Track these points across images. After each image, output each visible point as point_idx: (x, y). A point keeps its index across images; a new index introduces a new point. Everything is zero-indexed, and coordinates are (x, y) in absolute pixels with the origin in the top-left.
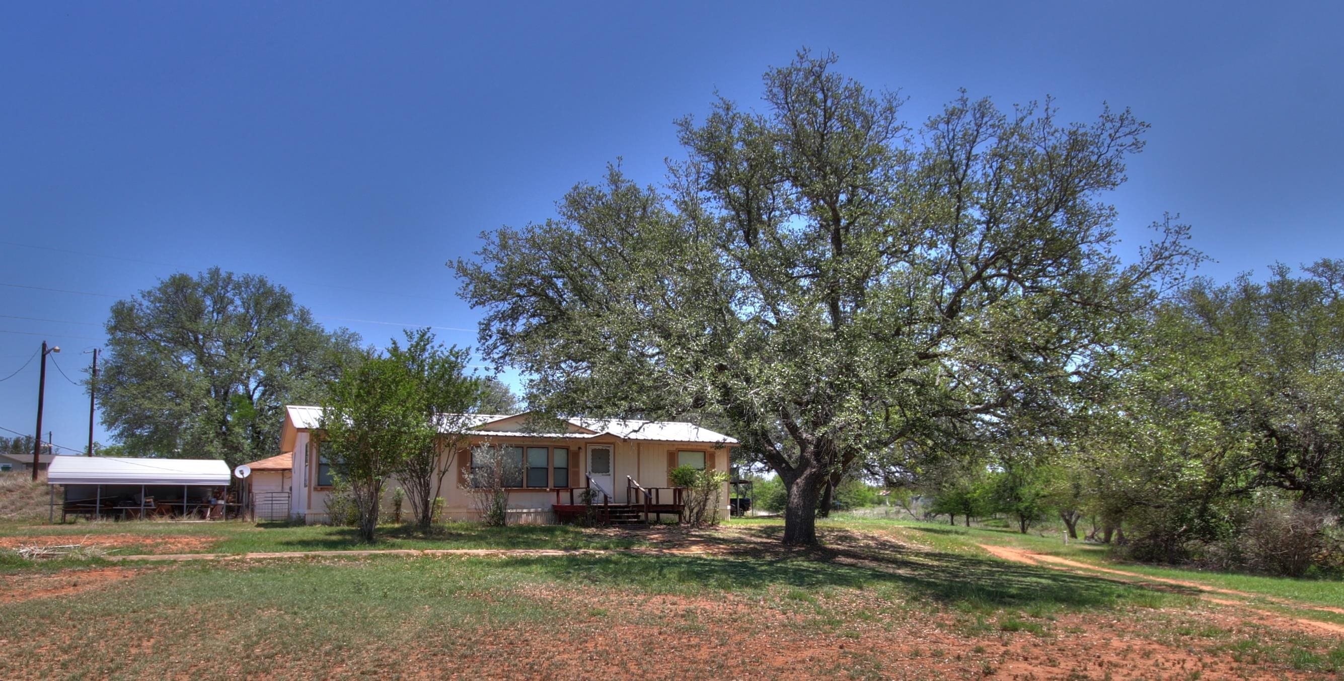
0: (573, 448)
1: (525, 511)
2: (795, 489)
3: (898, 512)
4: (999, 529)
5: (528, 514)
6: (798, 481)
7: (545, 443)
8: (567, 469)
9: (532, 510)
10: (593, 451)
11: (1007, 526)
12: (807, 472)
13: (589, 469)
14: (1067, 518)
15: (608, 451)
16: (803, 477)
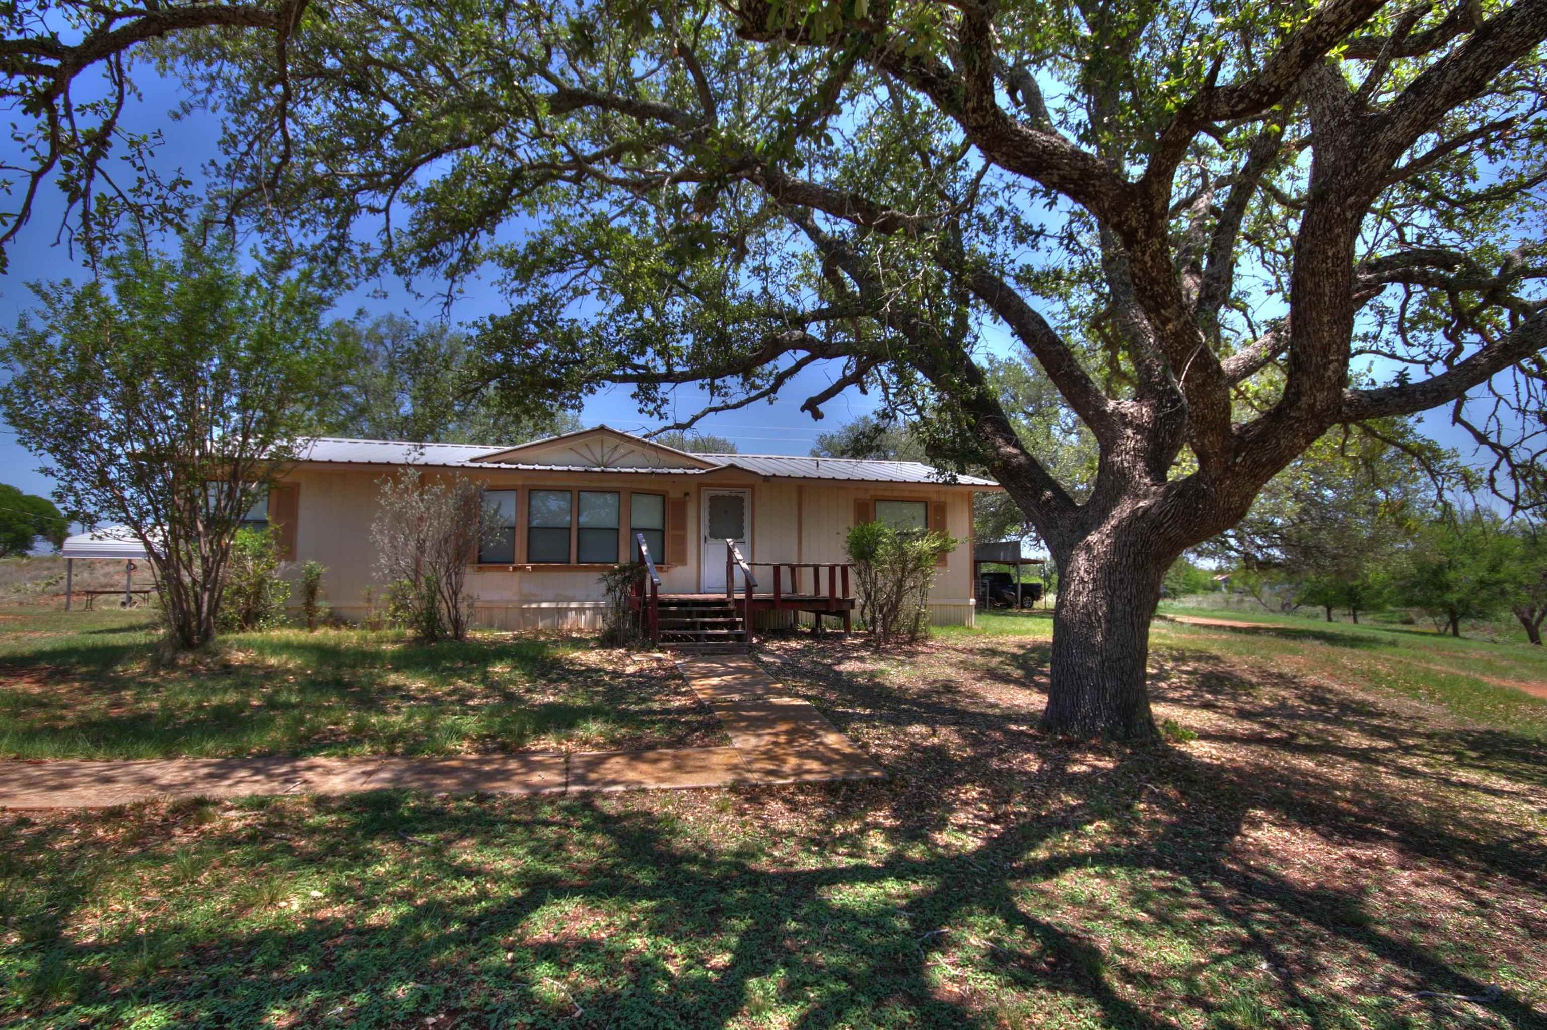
0: (675, 494)
1: (574, 605)
2: (1081, 561)
3: (1241, 601)
4: (1394, 627)
5: (580, 610)
6: (1093, 538)
7: (616, 485)
8: (663, 532)
9: (588, 605)
10: (713, 500)
11: (1410, 622)
12: (1123, 510)
13: (705, 531)
14: (1527, 616)
15: (742, 500)
16: (1107, 528)
